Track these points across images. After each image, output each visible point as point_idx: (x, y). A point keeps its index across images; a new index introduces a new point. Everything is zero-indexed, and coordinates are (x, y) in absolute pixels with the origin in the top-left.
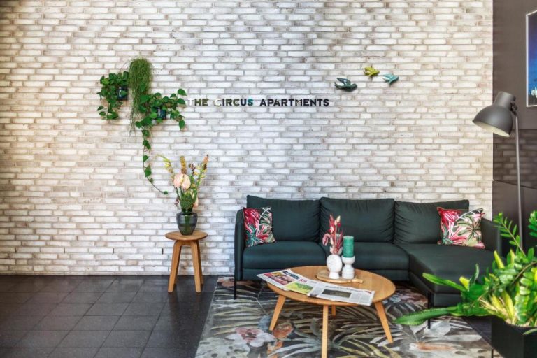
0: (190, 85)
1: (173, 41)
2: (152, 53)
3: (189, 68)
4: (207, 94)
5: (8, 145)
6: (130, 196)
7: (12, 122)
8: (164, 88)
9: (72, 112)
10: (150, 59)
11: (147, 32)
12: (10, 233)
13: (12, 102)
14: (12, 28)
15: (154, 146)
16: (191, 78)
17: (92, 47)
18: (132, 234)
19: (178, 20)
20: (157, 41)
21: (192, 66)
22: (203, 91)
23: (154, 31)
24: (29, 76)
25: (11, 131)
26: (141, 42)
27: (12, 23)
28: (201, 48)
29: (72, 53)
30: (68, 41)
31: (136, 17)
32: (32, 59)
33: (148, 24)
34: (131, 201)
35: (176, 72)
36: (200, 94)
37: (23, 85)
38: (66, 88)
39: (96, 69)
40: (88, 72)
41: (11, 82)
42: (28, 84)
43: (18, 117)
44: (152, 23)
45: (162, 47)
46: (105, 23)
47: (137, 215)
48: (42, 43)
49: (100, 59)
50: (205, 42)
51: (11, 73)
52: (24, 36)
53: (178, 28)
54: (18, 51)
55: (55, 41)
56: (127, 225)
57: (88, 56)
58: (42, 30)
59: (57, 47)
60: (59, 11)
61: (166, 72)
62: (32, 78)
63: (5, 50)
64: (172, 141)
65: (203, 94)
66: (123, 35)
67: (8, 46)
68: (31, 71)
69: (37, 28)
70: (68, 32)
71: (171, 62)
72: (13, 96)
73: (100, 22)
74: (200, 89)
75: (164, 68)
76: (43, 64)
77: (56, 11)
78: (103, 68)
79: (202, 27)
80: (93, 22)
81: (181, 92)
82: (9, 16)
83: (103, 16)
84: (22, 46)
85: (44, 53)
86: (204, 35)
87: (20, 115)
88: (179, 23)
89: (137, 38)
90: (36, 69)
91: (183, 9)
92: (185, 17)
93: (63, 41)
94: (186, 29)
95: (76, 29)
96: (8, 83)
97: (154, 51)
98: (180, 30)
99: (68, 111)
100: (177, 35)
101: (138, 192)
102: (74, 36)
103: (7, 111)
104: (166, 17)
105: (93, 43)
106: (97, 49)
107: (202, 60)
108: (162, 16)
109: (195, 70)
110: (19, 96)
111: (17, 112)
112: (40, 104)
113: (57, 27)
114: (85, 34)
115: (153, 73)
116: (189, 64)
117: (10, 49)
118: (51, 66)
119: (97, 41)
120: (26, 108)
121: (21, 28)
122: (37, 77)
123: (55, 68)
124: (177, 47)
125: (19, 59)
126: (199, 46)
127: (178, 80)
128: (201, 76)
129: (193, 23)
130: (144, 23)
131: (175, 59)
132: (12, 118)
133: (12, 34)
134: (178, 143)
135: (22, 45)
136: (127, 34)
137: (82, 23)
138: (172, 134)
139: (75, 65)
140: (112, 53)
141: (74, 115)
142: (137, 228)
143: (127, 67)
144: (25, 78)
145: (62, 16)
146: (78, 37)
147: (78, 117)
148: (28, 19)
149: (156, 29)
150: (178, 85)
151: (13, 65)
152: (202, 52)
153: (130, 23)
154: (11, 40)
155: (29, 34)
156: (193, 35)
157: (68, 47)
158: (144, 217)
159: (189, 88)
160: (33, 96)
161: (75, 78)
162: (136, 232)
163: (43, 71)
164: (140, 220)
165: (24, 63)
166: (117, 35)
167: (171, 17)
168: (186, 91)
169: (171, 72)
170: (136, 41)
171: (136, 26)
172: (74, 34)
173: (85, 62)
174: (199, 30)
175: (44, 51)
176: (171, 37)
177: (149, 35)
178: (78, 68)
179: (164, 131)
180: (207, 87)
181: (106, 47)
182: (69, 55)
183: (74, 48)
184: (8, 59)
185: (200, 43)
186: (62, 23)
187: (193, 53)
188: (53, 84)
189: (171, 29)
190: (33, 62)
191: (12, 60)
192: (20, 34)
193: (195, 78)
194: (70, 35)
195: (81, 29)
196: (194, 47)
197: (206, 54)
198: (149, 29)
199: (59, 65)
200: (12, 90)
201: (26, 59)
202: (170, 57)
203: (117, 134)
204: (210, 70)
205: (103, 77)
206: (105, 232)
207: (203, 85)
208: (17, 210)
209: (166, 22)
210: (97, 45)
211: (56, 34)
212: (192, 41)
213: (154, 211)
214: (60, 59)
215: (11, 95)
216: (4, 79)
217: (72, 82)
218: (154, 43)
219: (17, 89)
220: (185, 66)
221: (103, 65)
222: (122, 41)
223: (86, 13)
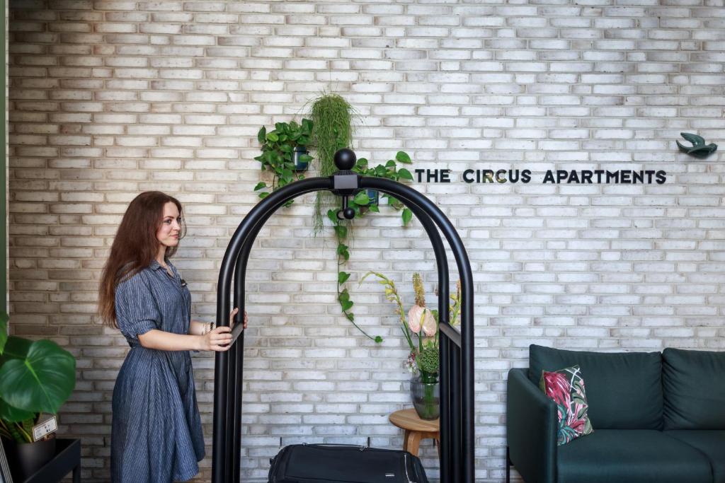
0: (418, 145)
1: (387, 65)
2: (349, 86)
3: (417, 115)
4: (448, 162)
5: (89, 252)
6: (311, 345)
7: (96, 212)
8: (372, 149)
9: (205, 192)
10: (348, 98)
11: (340, 49)
12: (94, 412)
13: (95, 175)
14: (93, 39)
15: (353, 255)
16: (418, 133)
17: (241, 75)
18: (314, 413)
19: (397, 26)
20: (359, 64)
21: (422, 111)
22: (441, 156)
23: (353, 46)
24: (126, 126)
25: (95, 226)
26: (330, 67)
27: (94, 29)
28: (438, 78)
29: (204, 85)
30: (197, 63)
31: (320, 20)
32: (131, 96)
33: (342, 34)
34: (313, 353)
35: (393, 122)
36: (436, 161)
37: (116, 144)
38: (195, 150)
39: (249, 115)
40: (234, 120)
41: (93, 137)
42: (125, 141)
43: (106, 202)
44: (349, 31)
45: (369, 76)
46: (264, 31)
47: (324, 377)
48: (149, 67)
49: (256, 97)
50: (445, 67)
51: (93, 122)
52: (116, 54)
53: (397, 40)
54: (106, 80)
55: (174, 62)
56: (305, 396)
57: (234, 91)
58: (148, 44)
59: (178, 74)
60: (179, 8)
61: (375, 121)
62: (131, 130)
63: (82, 78)
64: (385, 245)
65: (442, 161)
66: (297, 53)
67: (86, 72)
68: (129, 119)
69: (138, 38)
70: (197, 46)
71: (383, 104)
72: (98, 164)
73: (255, 30)
74: (436, 152)
75: (372, 114)
76: (152, 105)
77: (173, 9)
78: (261, 113)
79: (440, 40)
80: (242, 30)
81: (403, 157)
82: (88, 16)
83: (261, 19)
84: (113, 72)
85: (153, 86)
86: (444, 54)
87: (111, 197)
88: (399, 32)
89: (322, 58)
90: (138, 114)
91: (405, 6)
92: (410, 21)
93: (187, 62)
94: (410, 43)
95: (211, 41)
96: (87, 140)
97: (354, 83)
98: (401, 45)
99: (197, 192)
100: (394, 53)
101: (324, 337)
102: (208, 55)
103: (86, 191)
104: (376, 21)
105: (242, 68)
106: (249, 79)
107: (440, 99)
108: (368, 20)
109: (427, 117)
110: (109, 164)
111: (105, 192)
112: (148, 178)
113: (177, 38)
114: (227, 50)
115: (354, 122)
116: (417, 107)
117: (90, 77)
118: (167, 108)
119: (250, 63)
120: (121, 185)
121: (110, 39)
122: (141, 130)
123: (174, 112)
124: (396, 76)
125: (107, 96)
126: (434, 74)
127: (397, 135)
128: (438, 128)
129: (423, 31)
130: (335, 31)
131: (390, 98)
132: (94, 204)
133: (94, 51)
134: (397, 249)
135: (113, 70)
136: (304, 52)
137: (221, 31)
138: (385, 233)
139: (209, 108)
140: (277, 86)
141: (208, 198)
142: (324, 400)
143: (307, 111)
144: (117, 130)
145: (186, 17)
146: (216, 56)
147: (216, 202)
148: (122, 22)
149: (357, 43)
150: (397, 144)
151: (96, 107)
152: (440, 86)
153: (310, 31)
154: (92, 61)
155: (124, 49)
156: (423, 53)
157: (196, 74)
158: (336, 382)
159: (416, 150)
160: (133, 164)
161: (211, 131)
162: (320, 408)
163: (151, 118)
164: (330, 386)
165: (116, 102)
166: (286, 53)
167: (382, 20)
168: (410, 154)
169: (384, 122)
170: (321, 65)
171: (322, 37)
172: (207, 50)
173: (229, 102)
174: (434, 45)
175: (153, 82)
176: (385, 57)
177: (344, 54)
178: (216, 113)
179: (374, 228)
180: (449, 149)
181: (266, 75)
182: (199, 89)
183: (207, 77)
184: (86, 95)
185: (437, 69)
186: (185, 30)
187: (422, 88)
188: (171, 141)
189: (383, 43)
190: (133, 102)
191: (95, 98)
192: (109, 50)
193: (427, 133)
194: (200, 52)
195: (221, 41)
196: (426, 77)
197: (446, 89)
198: (344, 42)
199: (180, 108)
200: (94, 152)
201: (119, 96)
202: (383, 94)
203: (286, 232)
204: (454, 117)
205: (264, 129)
206: (266, 408)
207: (442, 144)
208: (105, 369)
209: (375, 31)
210: (250, 70)
211: (175, 50)
212: (421, 65)
213: (355, 370)
214: (182, 97)
215: (92, 160)
216: (81, 133)
217: (203, 138)
218: (352, 69)
219: (105, 150)
220: (410, 111)
221: (262, 107)
222: (295, 64)
223: (229, 13)
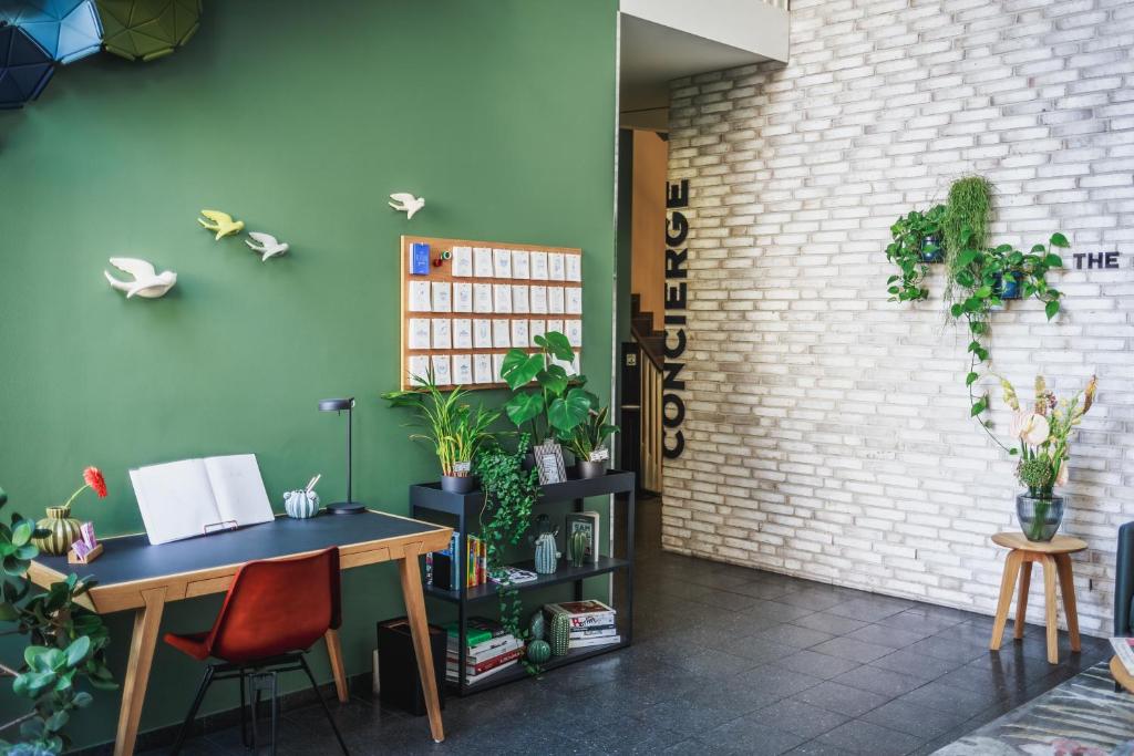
0: (1077, 224)
1: (1043, 132)
2: (998, 162)
3: (1078, 187)
4: (1117, 242)
5: (748, 347)
6: (949, 453)
7: (756, 309)
8: (1023, 233)
9: (848, 288)
10: (993, 177)
11: (988, 121)
12: (751, 498)
13: (757, 273)
14: (758, 144)
15: (995, 354)
16: (1080, 209)
17: (886, 162)
18: (951, 528)
19: (1056, 84)
20: (1010, 136)
21: (1084, 182)
22: (1108, 236)
23: (1004, 115)
24: (782, 226)
25: (755, 322)
26: (978, 143)
27: (758, 135)
28: (1106, 140)
29: (851, 177)
30: (845, 156)
31: (968, 91)
32: (786, 195)
33: (992, 103)
34: (951, 462)
35: (1049, 199)
36: (1101, 242)
37: (773, 243)
38: (840, 244)
39: (892, 204)
40: (877, 211)
41: (755, 238)
42: (780, 240)
43: (764, 299)
44: (999, 99)
45: (1021, 148)
46: (909, 113)
47: (961, 490)
48: (803, 165)
49: (899, 185)
50: (1115, 125)
51: (756, 223)
52: (776, 156)
53: (1055, 102)
54: (767, 182)
55: (824, 158)
56: (941, 508)
57: (879, 181)
58: (803, 142)
59: (827, 169)
60: (831, 102)
61: (1028, 200)
62: (786, 229)
63: (748, 183)
64: (1035, 343)
65: (1109, 242)
66: (942, 133)
67: (750, 177)
68: (786, 218)
69: (795, 138)
70: (845, 139)
71: (1037, 178)
72: (758, 263)
73: (901, 113)
74: (1102, 231)
75: (1023, 191)
76: (804, 203)
77: (826, 104)
78: (904, 201)
79: (1110, 93)
80: (888, 115)
81: (1059, 240)
82: (754, 123)
83: (907, 100)
84: (772, 174)
85: (806, 183)
86: (1115, 110)
87: (769, 295)
88: (1060, 91)
89: (969, 134)
90: (792, 212)
91: (1066, 59)
92: (1072, 75)
93: (836, 156)
94: (1073, 102)
95: (858, 131)
96: (750, 241)
97: (1004, 158)
98: (1060, 105)
99: (842, 287)
100: (1052, 118)
101: (963, 445)
102: (855, 146)
103: (750, 289)
104: (1031, 82)
105: (887, 156)
106: (893, 167)
107: (1109, 166)
108: (1022, 83)
109: (1090, 190)
110: (767, 262)
111: (763, 290)
112: (799, 275)
113: (827, 132)
114: (873, 139)
115: (1000, 202)
116: (1078, 179)
117: (754, 182)
118: (816, 204)
119: (895, 150)
120: (776, 283)
121: (771, 142)
122: (795, 227)
123: (822, 208)
124: (1054, 144)
125: (766, 197)
126: (1102, 136)
127: (1053, 214)
128: (1105, 203)
129: (1090, 86)
130: (984, 101)
131: (1047, 171)
132: (755, 301)
133: (758, 155)
134: (1049, 350)
135: (772, 171)
136: (950, 130)
137: (868, 119)
138: (1036, 330)
139: (854, 201)
140: (922, 170)
141: (851, 294)
142: (961, 516)
143: (943, 196)
144: (775, 229)
145: (835, 111)
146: (861, 146)
147: (859, 297)
148: (782, 124)
149: (1008, 112)
150: (1052, 226)
151: (758, 209)
152: (1108, 150)
153: (957, 106)
154: (756, 165)
155: (783, 151)
156: (1088, 113)
157: (844, 167)
158: (976, 497)
159: (1076, 231)
160: (787, 262)
161: (855, 224)
162: (957, 524)
163: (803, 216)
164: (968, 501)
165: (776, 203)
166: (930, 134)
167: (1038, 81)
168: (1069, 237)
169: (1038, 200)
170: (969, 141)
171: (969, 110)
172: (855, 143)
173: (872, 193)
174: (1103, 99)
175: (805, 180)
176: (1040, 123)
177: (993, 126)
178: (861, 205)
179: (1021, 323)
180: (1119, 226)
181: (909, 160)
182: (845, 182)
183: (854, 169)
184: (751, 198)
185: (1106, 129)
186: (835, 123)
187: (1087, 155)
188: (818, 237)
189: (1039, 106)
190: (788, 201)
191: (758, 201)
192: (769, 153)
193: (1091, 208)
194: (847, 144)
195: (867, 130)
196: (1090, 140)
197: (1117, 152)
198: (994, 113)
199: (828, 203)
200: (756, 252)
201: (777, 196)
202: (1036, 168)
203: (926, 329)
204: (1126, 186)
205: (901, 218)
206: (901, 516)
207: (1109, 221)
208: (761, 459)
209: (1030, 94)
210: (894, 157)
211: (825, 145)
212: (1086, 126)
213: (995, 487)
214: (831, 191)
215: (754, 260)
216: (746, 235)
217: (848, 232)
218: (1002, 141)
219: (764, 249)
220: (1070, 183)
221: (905, 195)
222: (939, 145)
223: (876, 99)
